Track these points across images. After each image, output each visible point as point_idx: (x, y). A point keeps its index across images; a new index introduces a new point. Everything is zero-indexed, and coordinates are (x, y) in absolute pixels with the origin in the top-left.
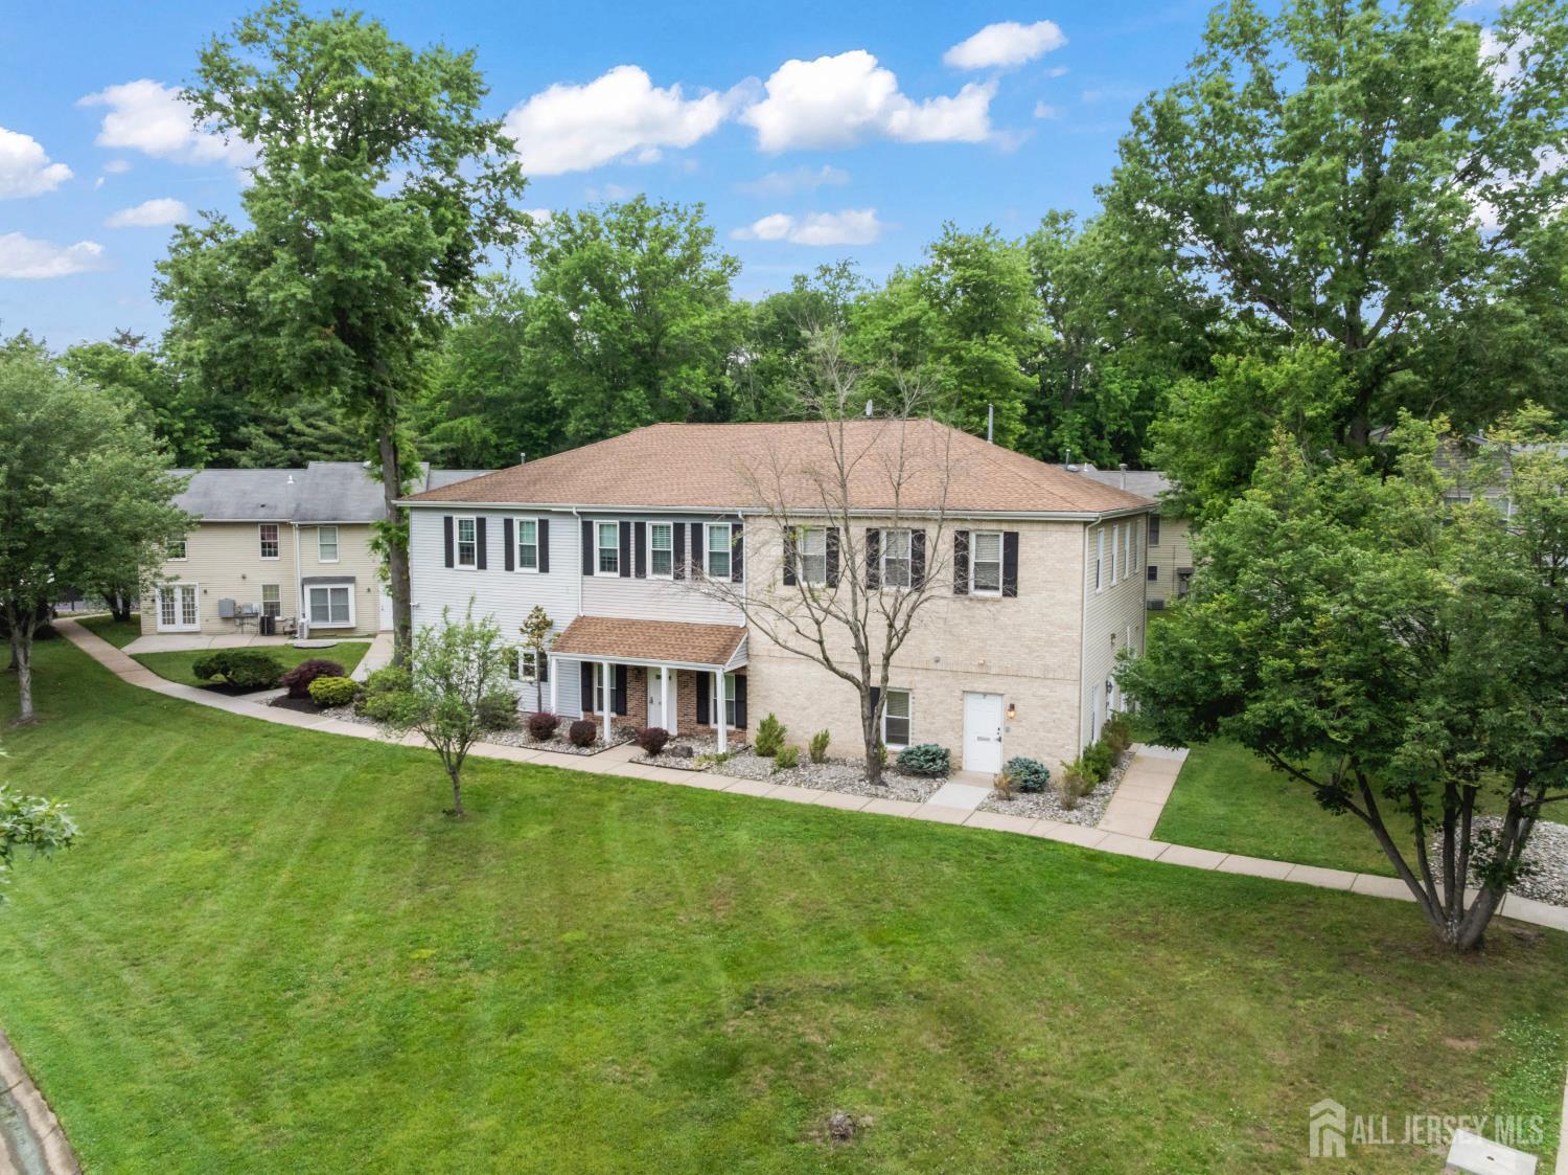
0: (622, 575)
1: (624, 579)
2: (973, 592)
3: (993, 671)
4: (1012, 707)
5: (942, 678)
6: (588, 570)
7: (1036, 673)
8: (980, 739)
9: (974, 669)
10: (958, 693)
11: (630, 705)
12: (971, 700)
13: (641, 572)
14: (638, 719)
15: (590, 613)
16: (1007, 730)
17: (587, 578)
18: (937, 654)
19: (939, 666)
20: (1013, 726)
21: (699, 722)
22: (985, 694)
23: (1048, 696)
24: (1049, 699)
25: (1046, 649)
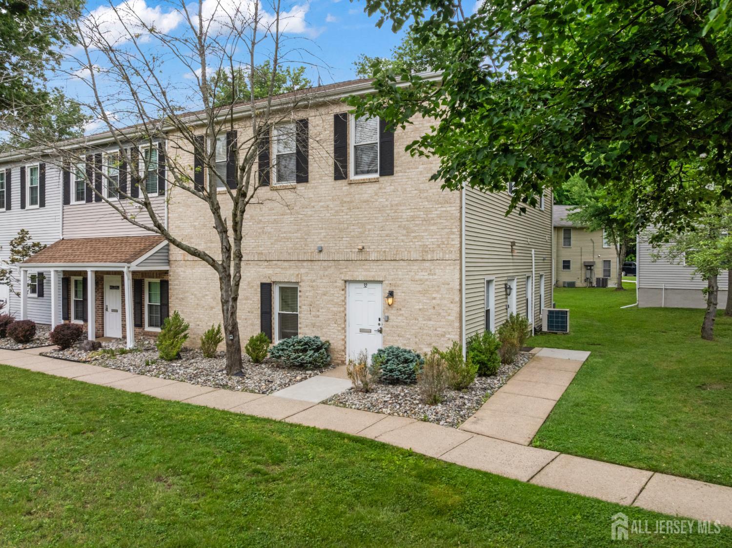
0: (87, 202)
1: (89, 205)
2: (352, 176)
3: (373, 257)
4: (391, 294)
5: (325, 269)
6: (66, 201)
7: (414, 256)
8: (362, 331)
9: (353, 257)
10: (340, 283)
12: (352, 289)
13: (99, 197)
15: (68, 236)
16: (387, 319)
17: (66, 207)
18: (321, 244)
19: (322, 256)
20: (392, 313)
21: (136, 326)
22: (366, 283)
23: (427, 280)
24: (428, 283)
25: (424, 228)
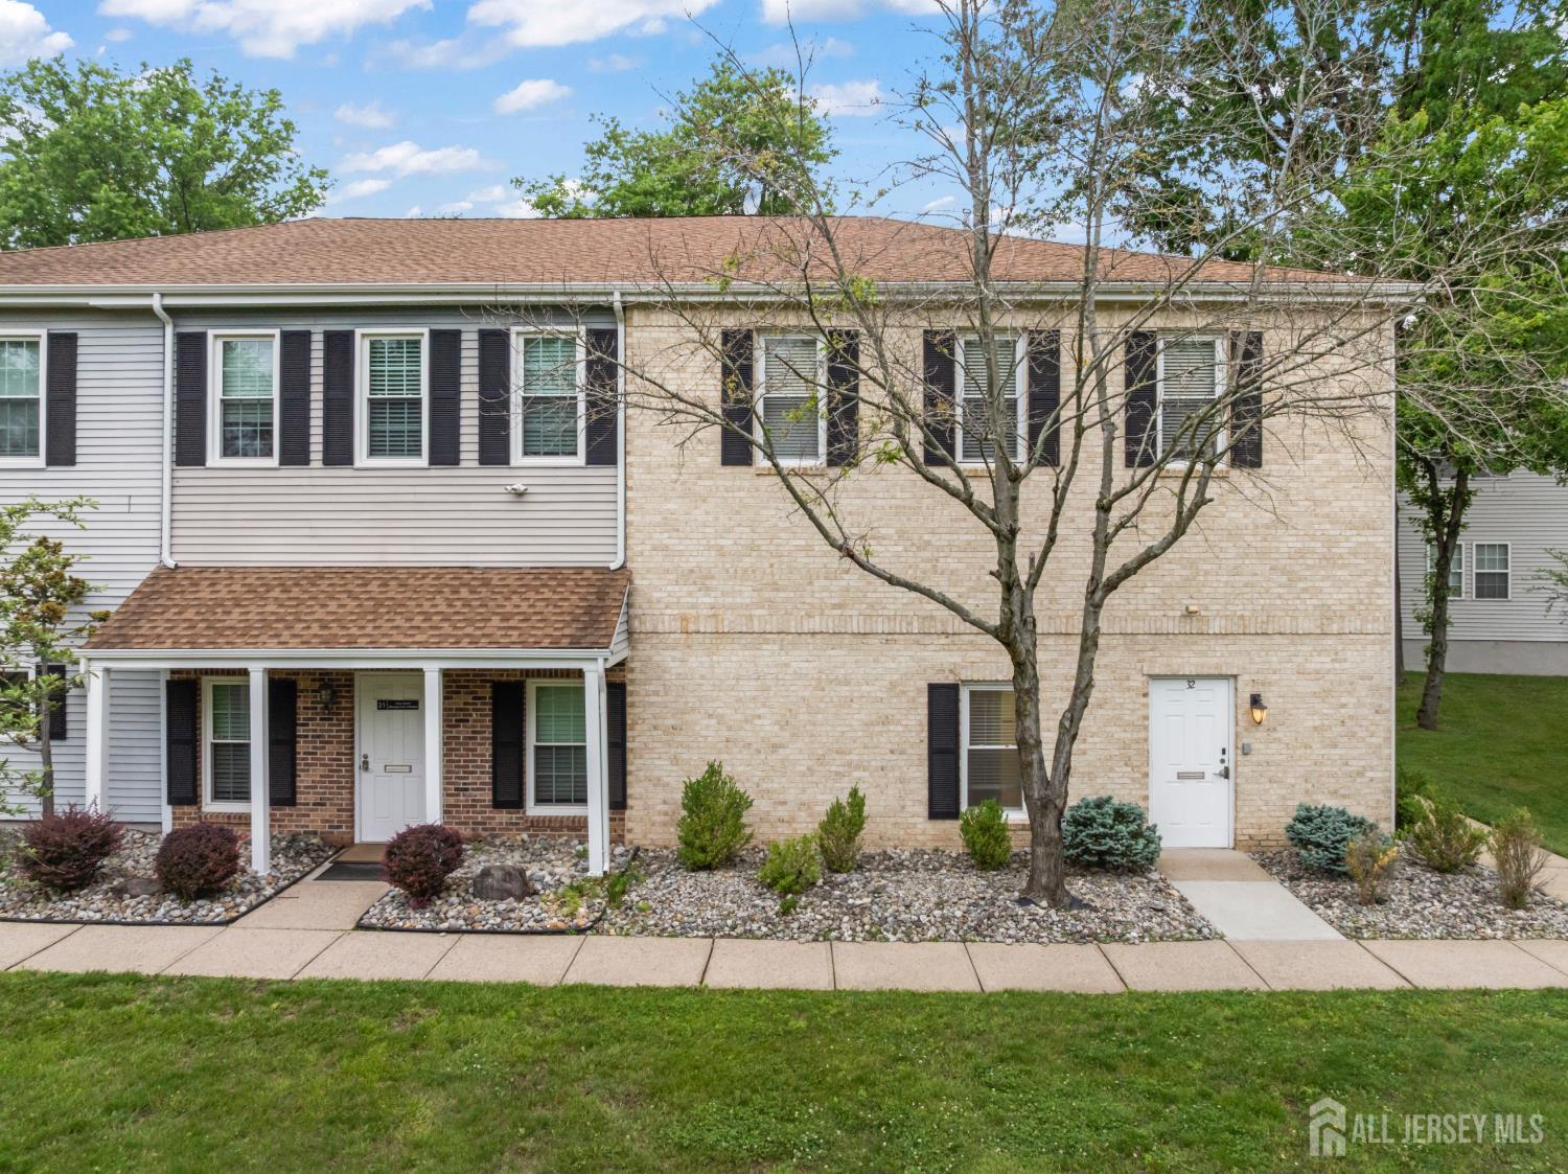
0: (286, 460)
1: (294, 473)
3: (1215, 627)
4: (1256, 701)
6: (189, 451)
7: (1306, 625)
8: (1181, 776)
9: (1170, 627)
10: (1138, 681)
11: (303, 780)
12: (1160, 694)
13: (339, 453)
14: (329, 812)
15: (192, 557)
16: (1246, 751)
17: (188, 473)
20: (1255, 739)
21: (498, 804)
22: (1191, 679)
23: (1329, 672)
24: (1331, 677)
25: (1323, 573)
